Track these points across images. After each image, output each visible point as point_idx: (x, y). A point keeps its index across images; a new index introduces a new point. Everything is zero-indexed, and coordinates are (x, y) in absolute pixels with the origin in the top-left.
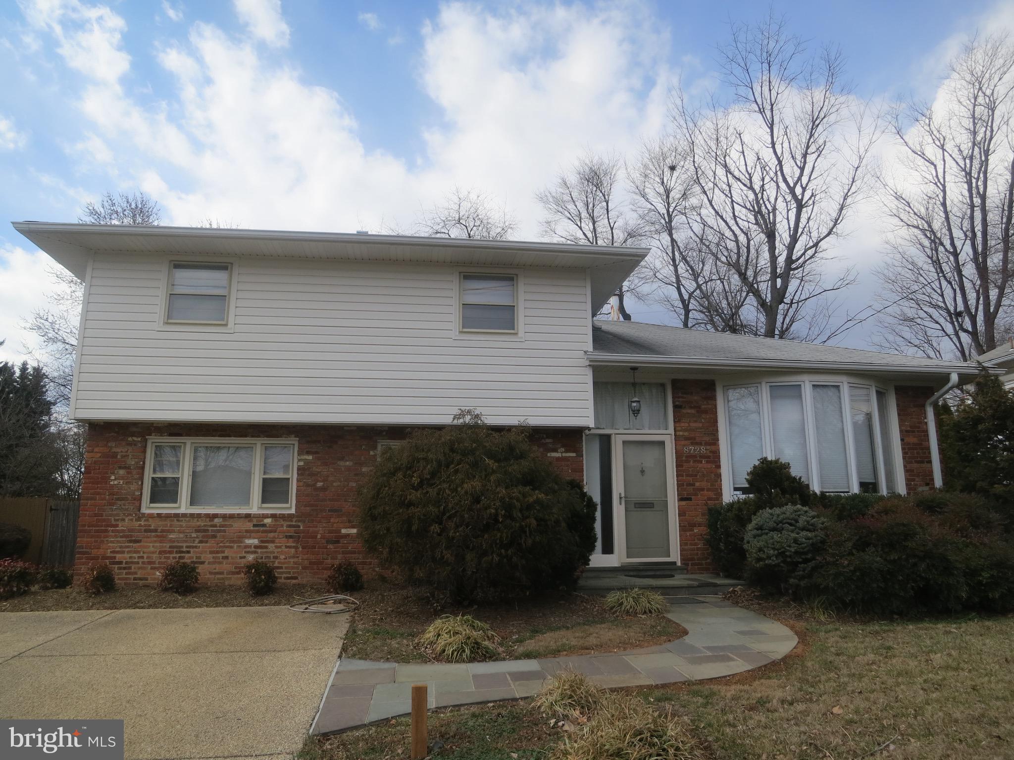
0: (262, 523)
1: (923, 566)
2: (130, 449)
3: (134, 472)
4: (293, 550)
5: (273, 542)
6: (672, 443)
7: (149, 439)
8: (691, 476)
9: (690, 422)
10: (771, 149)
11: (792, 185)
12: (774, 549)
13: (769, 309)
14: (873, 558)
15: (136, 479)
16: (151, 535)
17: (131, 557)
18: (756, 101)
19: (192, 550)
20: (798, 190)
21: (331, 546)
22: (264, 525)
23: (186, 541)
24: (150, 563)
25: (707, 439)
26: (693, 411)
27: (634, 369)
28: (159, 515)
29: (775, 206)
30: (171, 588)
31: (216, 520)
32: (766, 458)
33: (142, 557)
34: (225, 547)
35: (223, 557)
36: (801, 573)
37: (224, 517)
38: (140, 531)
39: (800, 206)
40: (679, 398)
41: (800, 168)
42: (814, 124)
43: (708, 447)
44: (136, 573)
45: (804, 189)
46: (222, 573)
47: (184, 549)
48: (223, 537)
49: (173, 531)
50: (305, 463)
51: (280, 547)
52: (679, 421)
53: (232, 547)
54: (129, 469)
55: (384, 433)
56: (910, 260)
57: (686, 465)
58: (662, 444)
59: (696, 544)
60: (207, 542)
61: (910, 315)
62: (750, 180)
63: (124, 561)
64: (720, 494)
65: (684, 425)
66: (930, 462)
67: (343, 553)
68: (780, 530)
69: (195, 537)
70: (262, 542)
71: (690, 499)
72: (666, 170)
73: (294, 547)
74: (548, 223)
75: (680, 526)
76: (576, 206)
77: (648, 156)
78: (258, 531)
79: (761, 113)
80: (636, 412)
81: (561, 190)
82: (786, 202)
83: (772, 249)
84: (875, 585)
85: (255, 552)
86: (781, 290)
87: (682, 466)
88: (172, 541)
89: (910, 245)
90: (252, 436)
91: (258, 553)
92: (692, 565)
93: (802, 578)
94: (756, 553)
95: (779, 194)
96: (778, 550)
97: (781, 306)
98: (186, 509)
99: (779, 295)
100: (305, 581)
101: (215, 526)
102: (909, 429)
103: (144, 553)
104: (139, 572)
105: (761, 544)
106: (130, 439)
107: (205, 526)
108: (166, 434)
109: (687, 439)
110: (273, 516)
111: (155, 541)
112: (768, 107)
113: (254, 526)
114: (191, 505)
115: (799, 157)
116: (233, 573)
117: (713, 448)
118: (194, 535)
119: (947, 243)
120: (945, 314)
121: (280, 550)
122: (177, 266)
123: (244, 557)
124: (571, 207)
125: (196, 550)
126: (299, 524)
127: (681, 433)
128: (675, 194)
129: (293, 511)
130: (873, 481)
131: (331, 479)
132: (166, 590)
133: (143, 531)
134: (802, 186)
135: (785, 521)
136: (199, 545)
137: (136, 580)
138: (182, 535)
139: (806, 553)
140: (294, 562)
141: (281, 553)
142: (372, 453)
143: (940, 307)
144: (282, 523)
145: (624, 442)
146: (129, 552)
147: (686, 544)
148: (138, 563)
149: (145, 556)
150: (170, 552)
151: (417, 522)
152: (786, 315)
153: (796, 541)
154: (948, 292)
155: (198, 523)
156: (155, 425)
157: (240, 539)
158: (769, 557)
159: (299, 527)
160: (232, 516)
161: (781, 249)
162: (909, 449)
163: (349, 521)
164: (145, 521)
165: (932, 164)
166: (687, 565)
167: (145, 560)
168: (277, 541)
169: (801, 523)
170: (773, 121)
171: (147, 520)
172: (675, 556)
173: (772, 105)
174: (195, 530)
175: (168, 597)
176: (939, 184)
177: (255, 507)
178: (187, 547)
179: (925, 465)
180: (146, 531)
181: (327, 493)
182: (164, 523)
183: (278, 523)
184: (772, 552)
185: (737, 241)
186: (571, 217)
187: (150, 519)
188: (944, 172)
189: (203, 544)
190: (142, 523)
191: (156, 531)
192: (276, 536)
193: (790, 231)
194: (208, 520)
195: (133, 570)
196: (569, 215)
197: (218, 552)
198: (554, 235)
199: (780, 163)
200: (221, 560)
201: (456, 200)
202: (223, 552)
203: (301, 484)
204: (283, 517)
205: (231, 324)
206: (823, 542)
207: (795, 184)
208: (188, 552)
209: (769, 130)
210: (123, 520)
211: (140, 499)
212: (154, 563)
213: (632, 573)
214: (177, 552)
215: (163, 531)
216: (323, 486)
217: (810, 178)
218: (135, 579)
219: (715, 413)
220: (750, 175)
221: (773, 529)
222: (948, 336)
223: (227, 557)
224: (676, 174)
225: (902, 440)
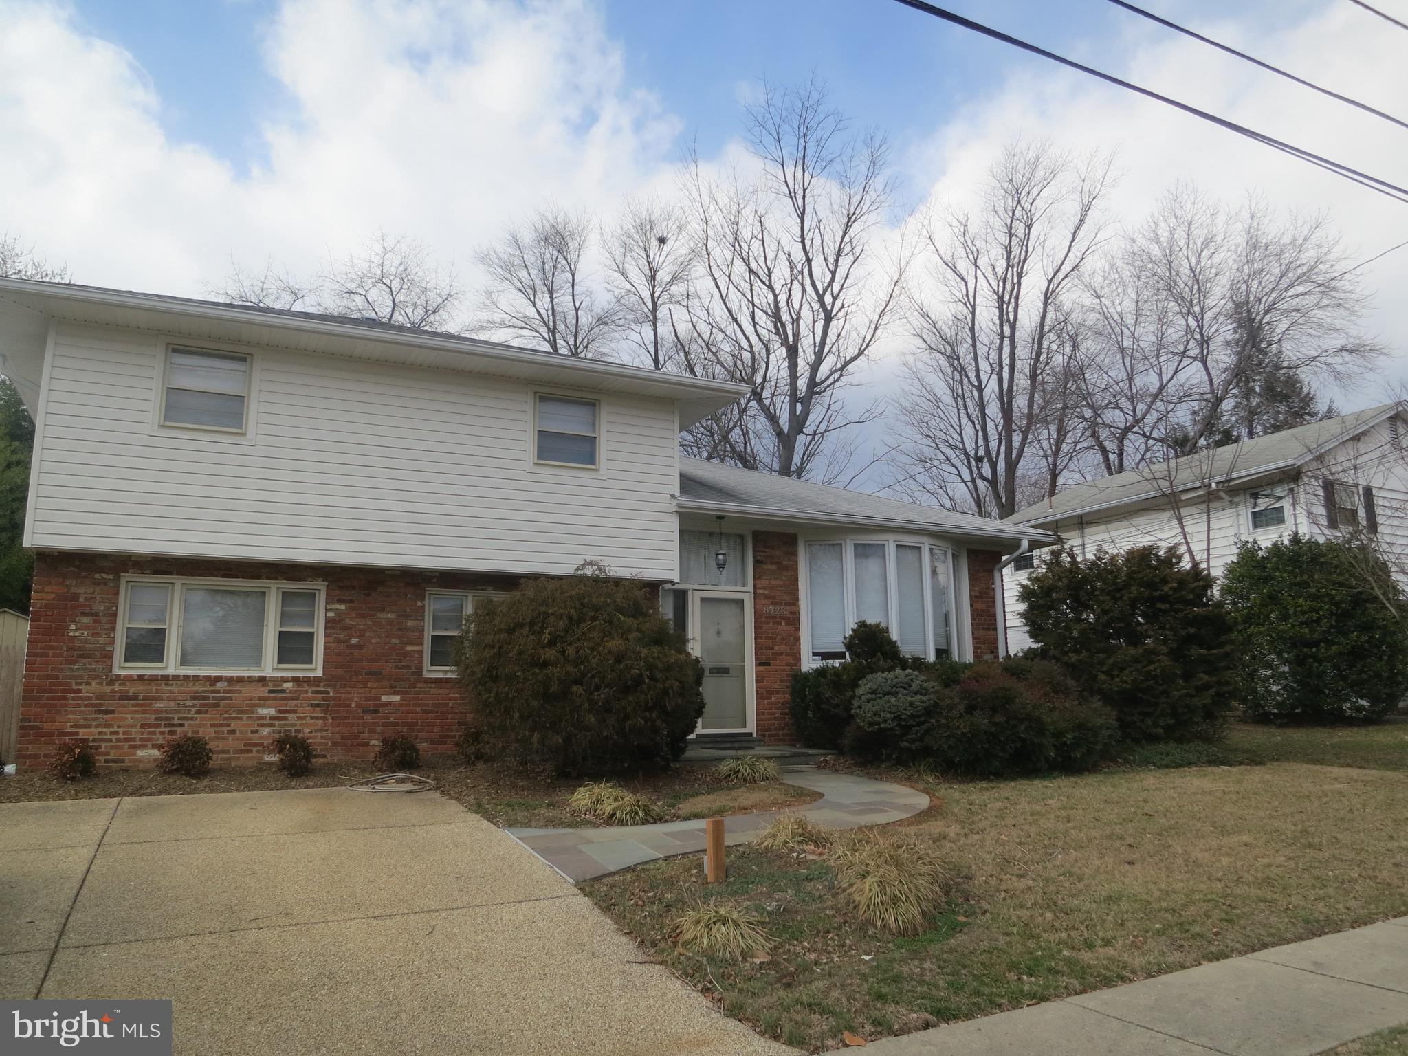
0: (280, 688)
1: (1023, 727)
2: (98, 589)
3: (104, 620)
4: (320, 722)
5: (295, 712)
6: (751, 602)
7: (123, 576)
8: (771, 638)
9: (771, 579)
10: (800, 244)
11: (821, 292)
12: (890, 713)
13: (786, 441)
14: (981, 720)
15: (107, 630)
16: (128, 704)
17: (100, 733)
18: (786, 182)
19: (186, 723)
20: (828, 299)
21: (368, 717)
22: (283, 691)
23: (178, 712)
24: (127, 740)
25: (787, 598)
26: (774, 567)
27: (721, 518)
28: (141, 678)
29: (799, 313)
30: (176, 770)
31: (219, 684)
32: (864, 622)
33: (117, 733)
34: (230, 718)
35: (228, 731)
36: (914, 736)
37: (230, 680)
38: (113, 698)
39: (828, 319)
40: (760, 551)
41: (831, 272)
42: (850, 221)
43: (788, 608)
44: (108, 754)
45: (835, 298)
46: (228, 752)
47: (176, 722)
48: (229, 705)
49: (159, 699)
50: (336, 613)
51: (304, 718)
52: (760, 578)
53: (240, 719)
54: (96, 616)
55: (435, 580)
56: (928, 388)
57: (765, 627)
58: (740, 603)
59: (773, 713)
60: (206, 712)
61: (927, 455)
62: (769, 276)
63: (91, 738)
64: (798, 660)
65: (765, 582)
66: (995, 629)
67: (384, 725)
68: (895, 694)
69: (190, 706)
70: (280, 712)
71: (769, 664)
72: (654, 243)
73: (321, 718)
74: (489, 293)
75: (757, 694)
76: (529, 274)
77: (632, 221)
78: (275, 699)
79: (791, 197)
80: (721, 566)
81: (510, 250)
82: (813, 311)
83: (793, 366)
84: (980, 746)
85: (272, 725)
86: (801, 417)
87: (761, 628)
88: (157, 711)
89: (930, 370)
90: (268, 578)
91: (275, 726)
92: (769, 736)
93: (913, 741)
94: (871, 717)
95: (804, 300)
96: (894, 713)
97: (801, 438)
98: (176, 670)
99: (798, 423)
100: (336, 760)
101: (218, 692)
102: (978, 594)
103: (119, 727)
104: (113, 752)
105: (878, 708)
106: (97, 576)
107: (204, 691)
108: (148, 572)
109: (767, 597)
110: (295, 680)
111: (136, 712)
112: (800, 192)
113: (271, 691)
114: (182, 664)
115: (831, 260)
116: (242, 752)
117: (793, 609)
118: (189, 703)
119: (972, 375)
120: (963, 457)
121: (304, 722)
122: (174, 351)
123: (257, 731)
124: (523, 274)
125: (192, 722)
126: (329, 689)
127: (761, 591)
128: (663, 276)
129: (319, 673)
130: (945, 648)
131: (368, 634)
132: (171, 773)
133: (117, 698)
134: (832, 294)
135: (899, 685)
136: (196, 716)
137: (108, 762)
138: (172, 704)
139: (919, 717)
140: (321, 737)
141: (306, 725)
142: (419, 604)
143: (957, 448)
144: (307, 688)
145: (703, 600)
146: (97, 726)
147: (763, 713)
148: (111, 740)
149: (121, 730)
150: (158, 726)
151: (557, 682)
152: (806, 450)
153: (911, 704)
154: (969, 430)
155: (195, 688)
156: (133, 559)
157: (252, 708)
158: (885, 722)
159: (328, 693)
160: (241, 680)
161: (803, 367)
162: (977, 615)
163: (391, 687)
164: (120, 685)
165: (963, 279)
166: (764, 736)
167: (121, 736)
168: (300, 710)
169: (915, 687)
170: (804, 210)
171: (124, 684)
172: (751, 727)
173: (805, 190)
174: (191, 697)
175: (179, 781)
176: (968, 305)
177: (269, 666)
178: (179, 719)
179: (991, 633)
180: (121, 698)
181: (364, 651)
182: (146, 688)
183: (301, 688)
184: (888, 715)
185: (752, 352)
186: (523, 289)
187: (128, 683)
188: (975, 291)
189: (203, 715)
190: (116, 687)
191: (136, 698)
192: (299, 705)
193: (815, 346)
194: (208, 683)
195: (103, 749)
196: (520, 285)
197: (221, 725)
198: (496, 310)
199: (809, 261)
200: (225, 735)
201: (380, 250)
202: (229, 725)
203: (331, 640)
204: (308, 680)
205: (251, 434)
206: (936, 705)
207: (825, 291)
208: (182, 725)
209: (799, 221)
210: (89, 684)
211: (110, 656)
212: (134, 739)
213: (709, 746)
214: (165, 726)
215: (145, 698)
216: (359, 642)
217: (843, 286)
218: (106, 761)
219: (796, 570)
220: (769, 269)
221: (888, 693)
222: (965, 482)
223: (233, 732)
224: (666, 248)
225: (972, 606)
